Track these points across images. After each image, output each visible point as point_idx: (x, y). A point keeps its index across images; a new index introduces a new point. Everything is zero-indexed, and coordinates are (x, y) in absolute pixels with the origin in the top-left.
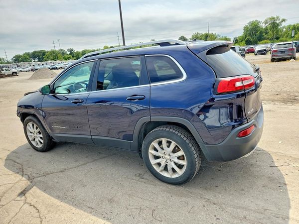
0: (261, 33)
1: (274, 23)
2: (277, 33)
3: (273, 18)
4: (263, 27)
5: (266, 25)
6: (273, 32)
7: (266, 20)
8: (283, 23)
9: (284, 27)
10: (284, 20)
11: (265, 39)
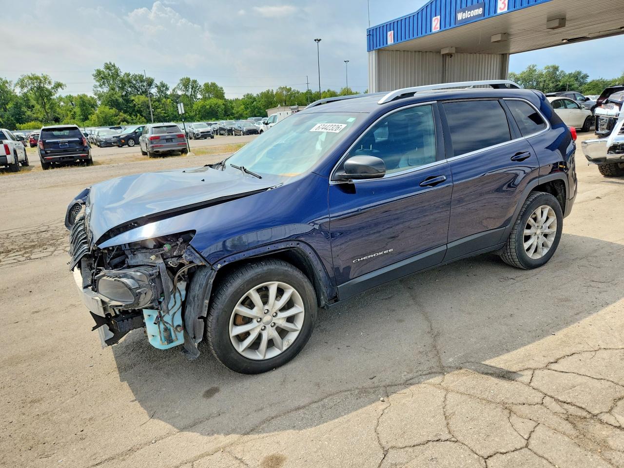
0: (17, 106)
1: (40, 89)
2: (52, 108)
3: (37, 78)
4: (18, 94)
5: (25, 90)
6: (44, 106)
7: (22, 81)
8: (60, 89)
9: (60, 99)
10: (59, 85)
11: (29, 119)
